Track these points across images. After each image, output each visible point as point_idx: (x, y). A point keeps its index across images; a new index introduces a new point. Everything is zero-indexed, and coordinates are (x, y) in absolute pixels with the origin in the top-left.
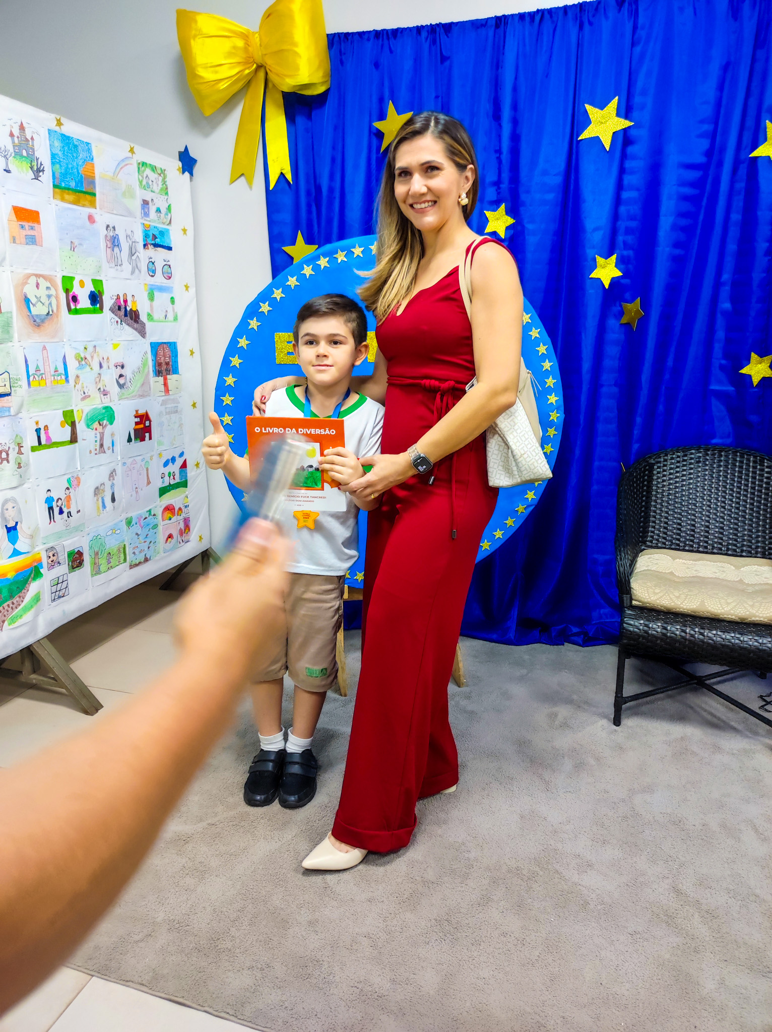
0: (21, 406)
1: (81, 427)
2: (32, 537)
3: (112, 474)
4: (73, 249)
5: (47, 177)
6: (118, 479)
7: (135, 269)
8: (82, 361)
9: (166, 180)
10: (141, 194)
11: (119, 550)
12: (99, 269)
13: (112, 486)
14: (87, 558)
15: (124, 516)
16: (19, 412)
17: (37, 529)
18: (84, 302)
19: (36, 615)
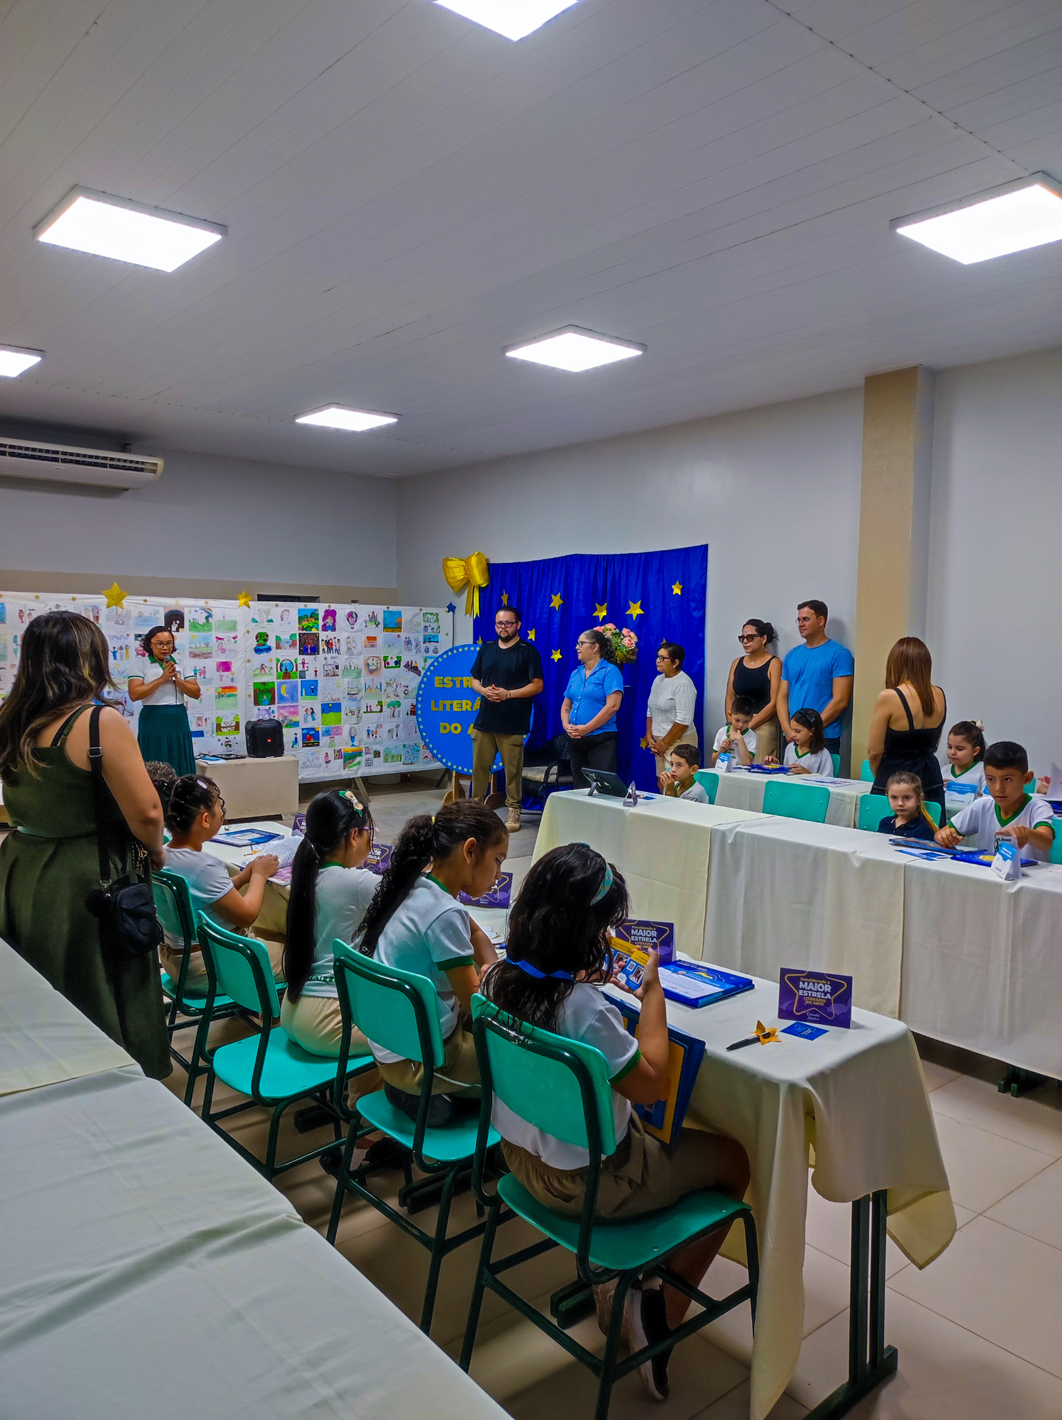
0: (362, 698)
1: (385, 707)
2: (359, 741)
3: (397, 726)
4: (389, 646)
5: (381, 626)
6: (400, 728)
7: (418, 651)
8: (388, 684)
9: (439, 617)
10: (423, 624)
11: (398, 756)
12: (400, 653)
13: (397, 730)
14: (382, 754)
15: (402, 743)
16: (361, 700)
17: (362, 739)
18: (392, 664)
19: (358, 769)
